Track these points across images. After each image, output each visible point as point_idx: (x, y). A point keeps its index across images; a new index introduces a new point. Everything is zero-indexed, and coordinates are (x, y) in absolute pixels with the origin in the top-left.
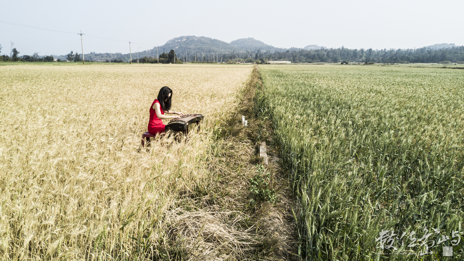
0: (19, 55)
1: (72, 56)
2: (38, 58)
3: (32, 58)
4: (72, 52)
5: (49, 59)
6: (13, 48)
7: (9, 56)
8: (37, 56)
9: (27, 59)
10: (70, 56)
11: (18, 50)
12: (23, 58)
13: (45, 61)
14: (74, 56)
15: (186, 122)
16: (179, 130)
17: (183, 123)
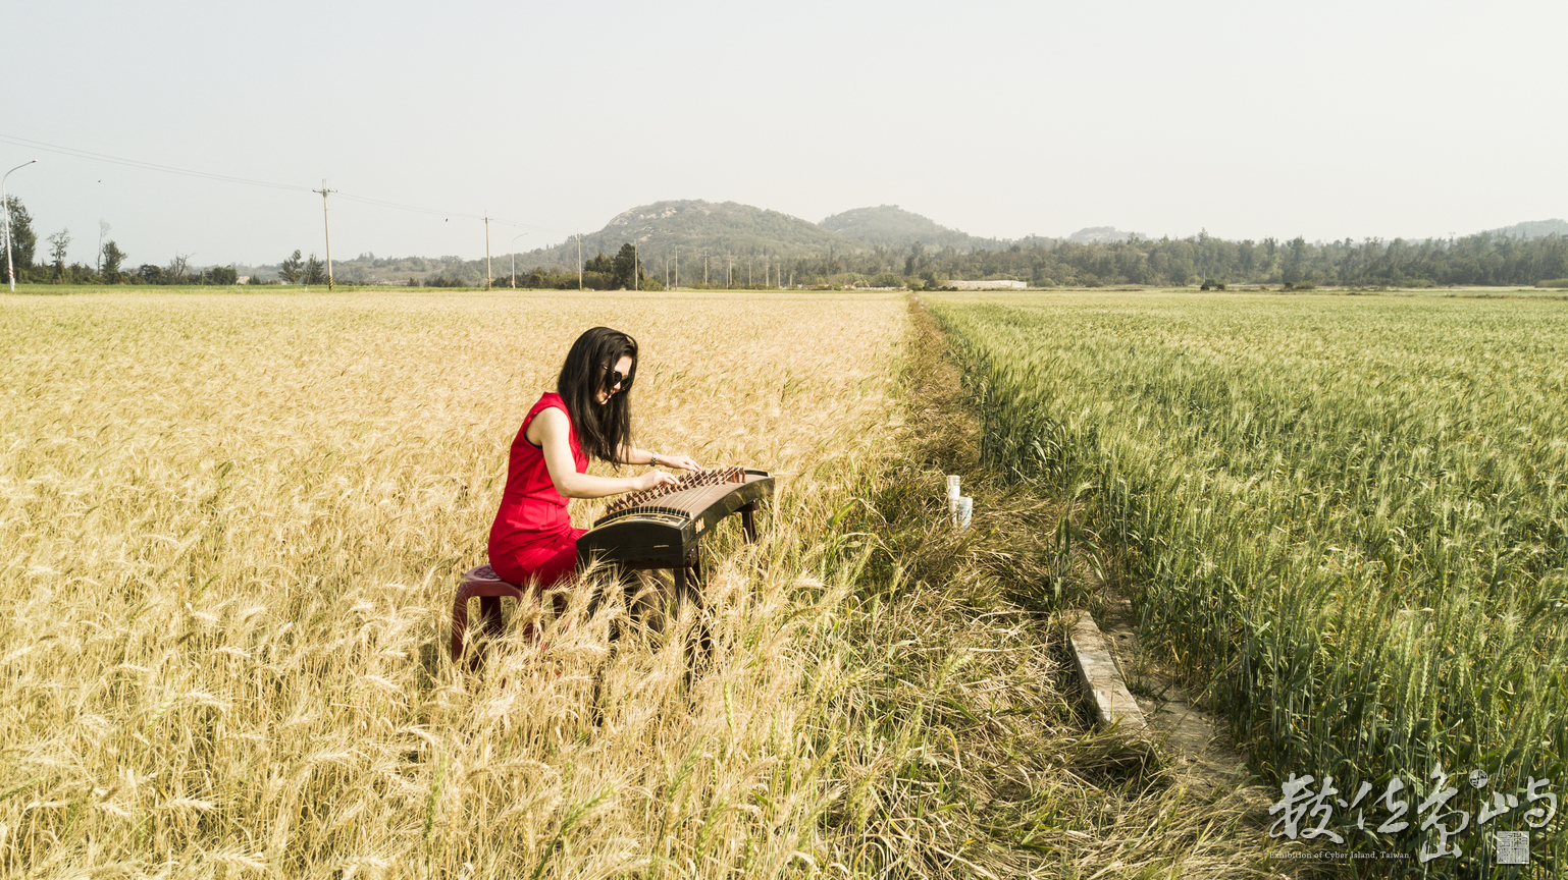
0: (123, 266)
1: (296, 266)
2: (185, 273)
3: (168, 272)
4: (297, 255)
5: (222, 277)
6: (106, 240)
7: (94, 267)
8: (184, 266)
9: (152, 277)
10: (291, 268)
11: (120, 248)
12: (139, 275)
13: (208, 283)
14: (305, 267)
15: (692, 517)
16: (654, 564)
17: (677, 520)
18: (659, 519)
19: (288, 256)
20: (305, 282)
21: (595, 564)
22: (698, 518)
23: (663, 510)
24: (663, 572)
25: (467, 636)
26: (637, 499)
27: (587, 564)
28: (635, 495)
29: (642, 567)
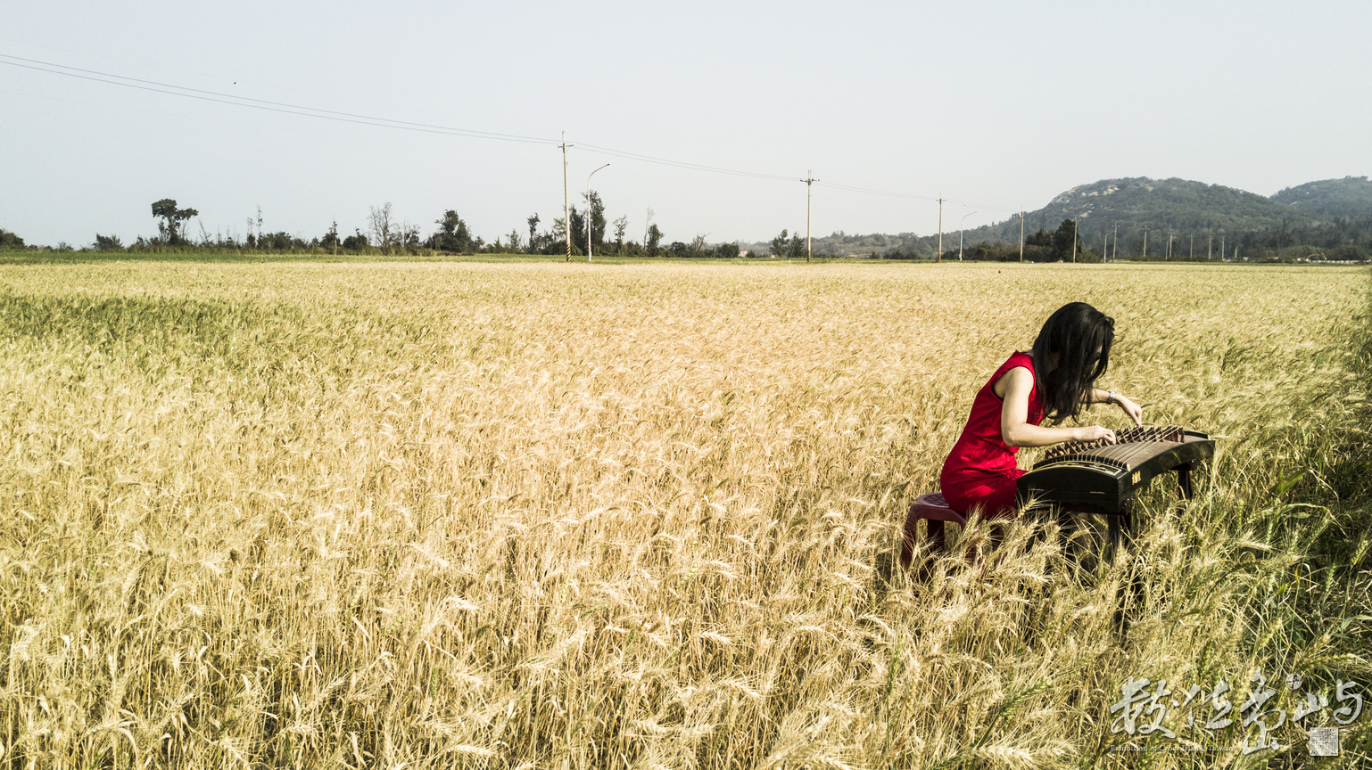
0: (662, 243)
1: (783, 242)
2: (703, 248)
3: (691, 248)
4: (785, 234)
5: (728, 252)
6: (651, 224)
7: (642, 244)
8: (702, 243)
9: (680, 252)
10: (780, 244)
11: (660, 229)
12: (671, 250)
13: (718, 257)
14: (790, 243)
15: (1129, 469)
16: (1090, 508)
17: (1114, 471)
18: (1095, 467)
19: (777, 234)
20: (789, 256)
21: (1032, 502)
22: (1134, 471)
23: (1100, 459)
24: (1096, 518)
25: (917, 551)
26: (1074, 448)
27: (1026, 502)
28: (1073, 444)
29: (1077, 510)
